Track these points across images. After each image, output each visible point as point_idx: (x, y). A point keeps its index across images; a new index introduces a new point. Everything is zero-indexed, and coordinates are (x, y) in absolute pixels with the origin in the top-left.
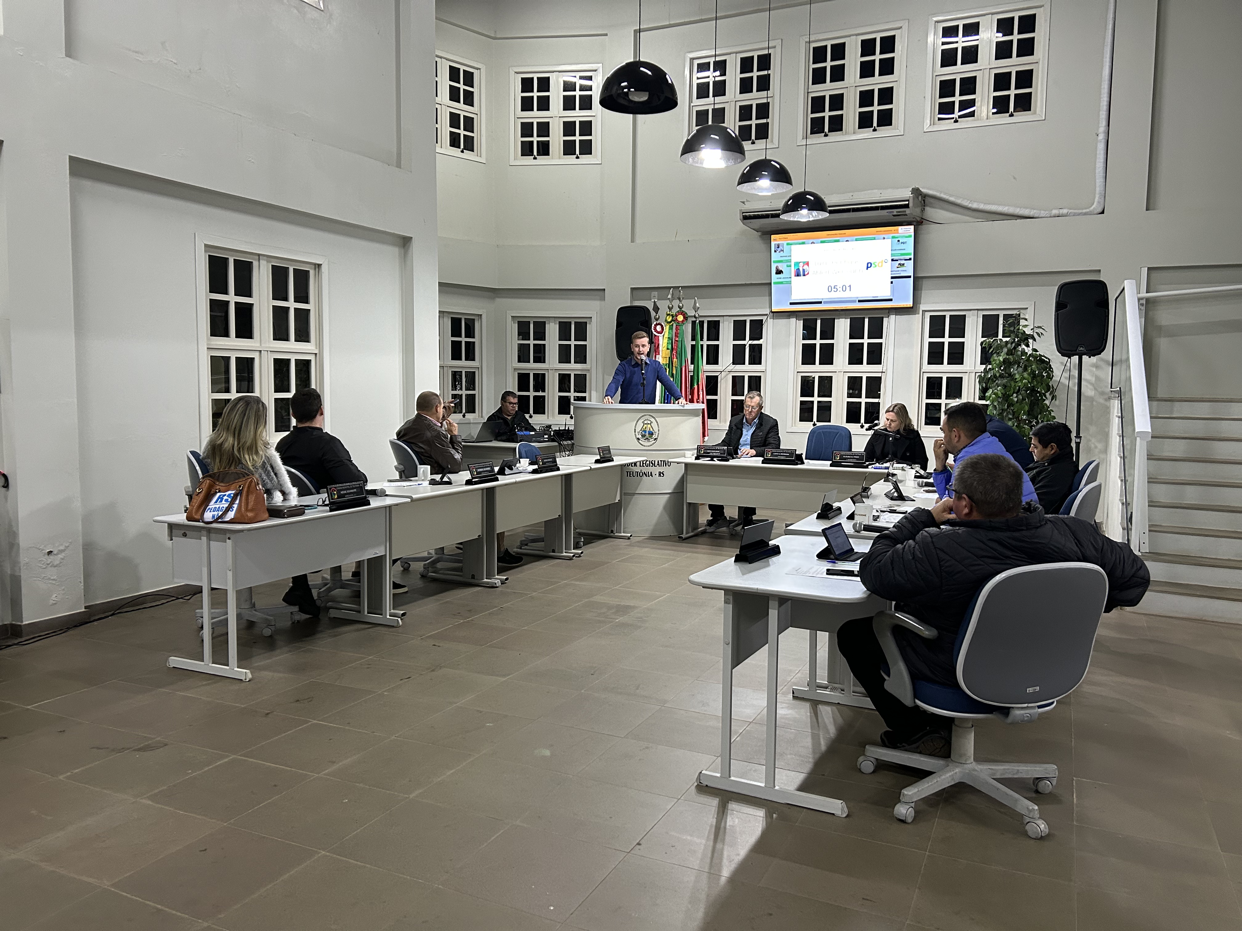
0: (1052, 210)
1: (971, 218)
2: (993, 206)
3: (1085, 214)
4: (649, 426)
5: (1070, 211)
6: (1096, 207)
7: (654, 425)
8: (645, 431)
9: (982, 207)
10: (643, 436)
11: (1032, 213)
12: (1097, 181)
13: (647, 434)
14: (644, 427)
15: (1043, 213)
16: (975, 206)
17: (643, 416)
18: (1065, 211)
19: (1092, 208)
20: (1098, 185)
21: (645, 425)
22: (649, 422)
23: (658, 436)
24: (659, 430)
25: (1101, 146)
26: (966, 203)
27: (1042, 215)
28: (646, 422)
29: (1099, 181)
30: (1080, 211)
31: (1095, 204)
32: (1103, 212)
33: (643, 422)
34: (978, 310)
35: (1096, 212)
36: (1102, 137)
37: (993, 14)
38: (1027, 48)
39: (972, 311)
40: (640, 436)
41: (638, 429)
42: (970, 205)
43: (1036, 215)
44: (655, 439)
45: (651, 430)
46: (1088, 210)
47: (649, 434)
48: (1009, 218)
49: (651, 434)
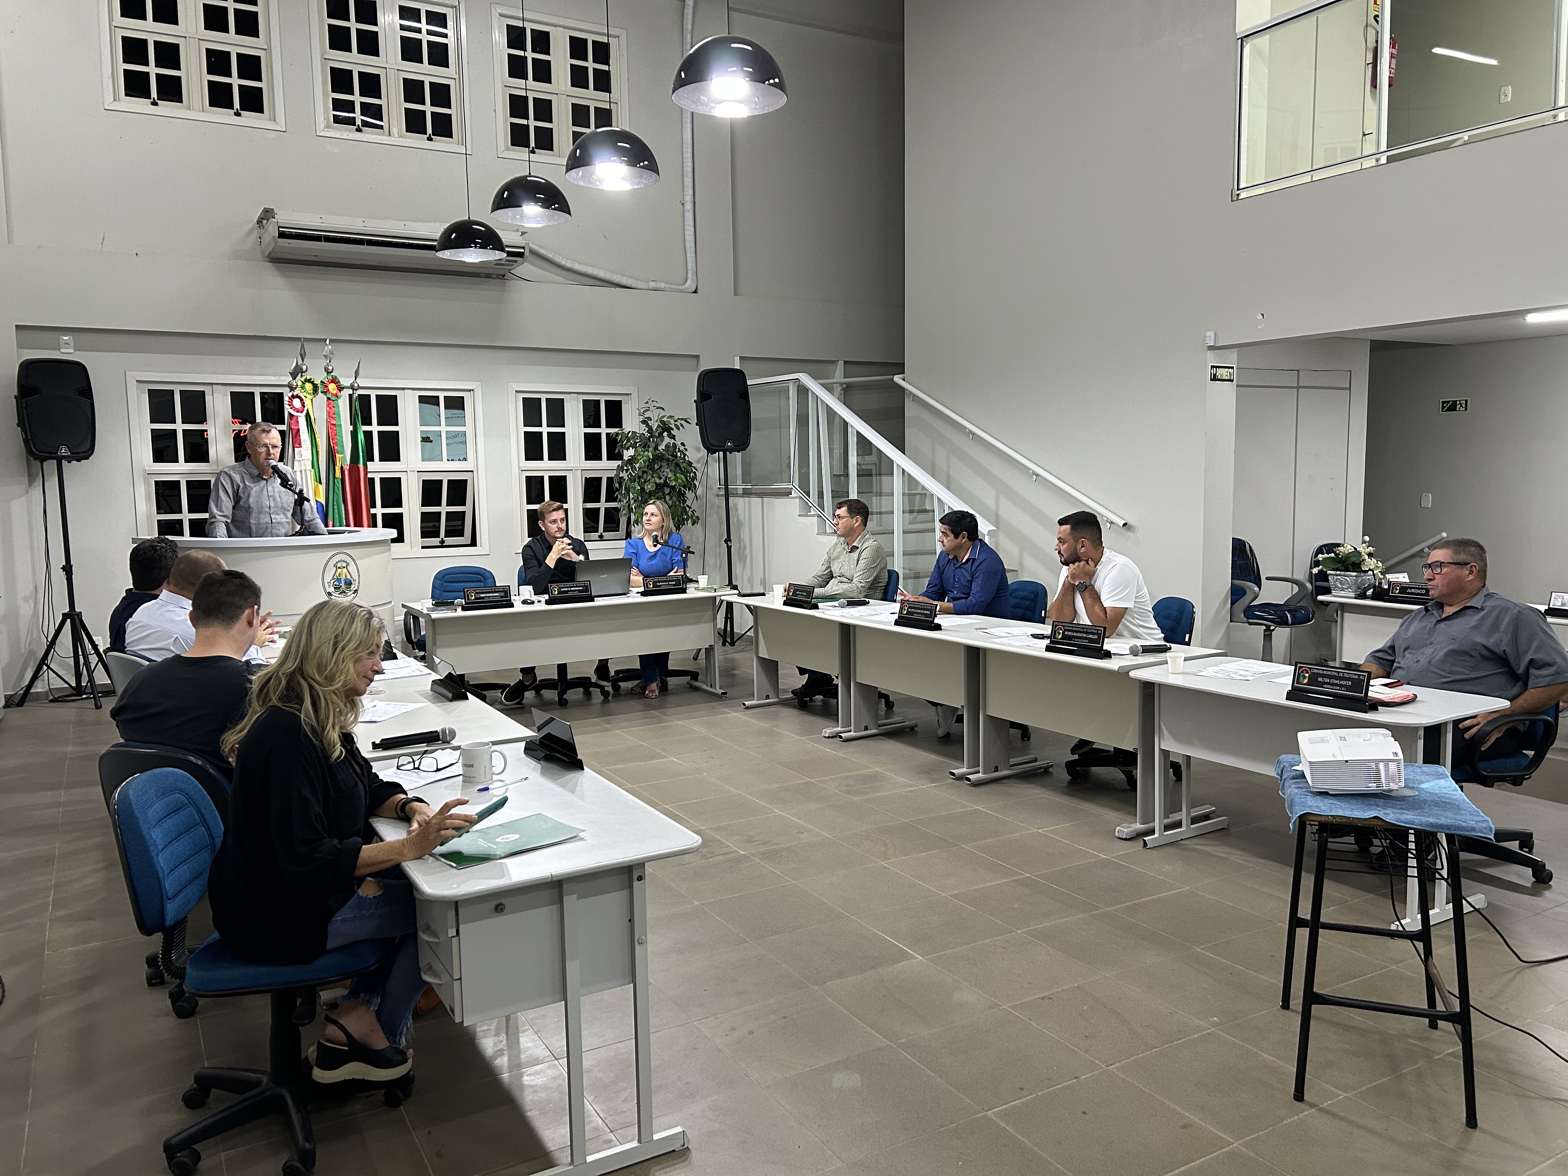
0: (648, 282)
1: (562, 279)
2: (589, 267)
3: (681, 291)
4: (345, 570)
5: (668, 286)
6: (690, 285)
7: (352, 567)
8: (339, 580)
9: (577, 267)
10: (337, 588)
11: (629, 282)
12: (688, 255)
13: (343, 584)
14: (337, 574)
15: (639, 285)
16: (569, 264)
17: (334, 556)
18: (662, 285)
19: (687, 285)
20: (689, 259)
21: (339, 570)
22: (344, 565)
23: (358, 586)
24: (359, 576)
25: (689, 216)
26: (558, 259)
27: (639, 286)
28: (339, 565)
29: (690, 256)
30: (676, 287)
31: (689, 281)
32: (695, 292)
33: (335, 566)
34: (577, 393)
35: (690, 291)
36: (689, 206)
37: (565, 27)
38: (603, 82)
39: (572, 395)
40: (332, 590)
41: (329, 577)
42: (563, 263)
43: (634, 286)
44: (356, 591)
45: (349, 577)
46: (681, 287)
47: (346, 583)
48: (605, 284)
49: (349, 584)
